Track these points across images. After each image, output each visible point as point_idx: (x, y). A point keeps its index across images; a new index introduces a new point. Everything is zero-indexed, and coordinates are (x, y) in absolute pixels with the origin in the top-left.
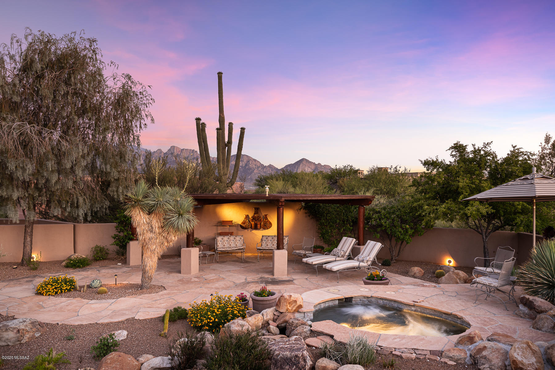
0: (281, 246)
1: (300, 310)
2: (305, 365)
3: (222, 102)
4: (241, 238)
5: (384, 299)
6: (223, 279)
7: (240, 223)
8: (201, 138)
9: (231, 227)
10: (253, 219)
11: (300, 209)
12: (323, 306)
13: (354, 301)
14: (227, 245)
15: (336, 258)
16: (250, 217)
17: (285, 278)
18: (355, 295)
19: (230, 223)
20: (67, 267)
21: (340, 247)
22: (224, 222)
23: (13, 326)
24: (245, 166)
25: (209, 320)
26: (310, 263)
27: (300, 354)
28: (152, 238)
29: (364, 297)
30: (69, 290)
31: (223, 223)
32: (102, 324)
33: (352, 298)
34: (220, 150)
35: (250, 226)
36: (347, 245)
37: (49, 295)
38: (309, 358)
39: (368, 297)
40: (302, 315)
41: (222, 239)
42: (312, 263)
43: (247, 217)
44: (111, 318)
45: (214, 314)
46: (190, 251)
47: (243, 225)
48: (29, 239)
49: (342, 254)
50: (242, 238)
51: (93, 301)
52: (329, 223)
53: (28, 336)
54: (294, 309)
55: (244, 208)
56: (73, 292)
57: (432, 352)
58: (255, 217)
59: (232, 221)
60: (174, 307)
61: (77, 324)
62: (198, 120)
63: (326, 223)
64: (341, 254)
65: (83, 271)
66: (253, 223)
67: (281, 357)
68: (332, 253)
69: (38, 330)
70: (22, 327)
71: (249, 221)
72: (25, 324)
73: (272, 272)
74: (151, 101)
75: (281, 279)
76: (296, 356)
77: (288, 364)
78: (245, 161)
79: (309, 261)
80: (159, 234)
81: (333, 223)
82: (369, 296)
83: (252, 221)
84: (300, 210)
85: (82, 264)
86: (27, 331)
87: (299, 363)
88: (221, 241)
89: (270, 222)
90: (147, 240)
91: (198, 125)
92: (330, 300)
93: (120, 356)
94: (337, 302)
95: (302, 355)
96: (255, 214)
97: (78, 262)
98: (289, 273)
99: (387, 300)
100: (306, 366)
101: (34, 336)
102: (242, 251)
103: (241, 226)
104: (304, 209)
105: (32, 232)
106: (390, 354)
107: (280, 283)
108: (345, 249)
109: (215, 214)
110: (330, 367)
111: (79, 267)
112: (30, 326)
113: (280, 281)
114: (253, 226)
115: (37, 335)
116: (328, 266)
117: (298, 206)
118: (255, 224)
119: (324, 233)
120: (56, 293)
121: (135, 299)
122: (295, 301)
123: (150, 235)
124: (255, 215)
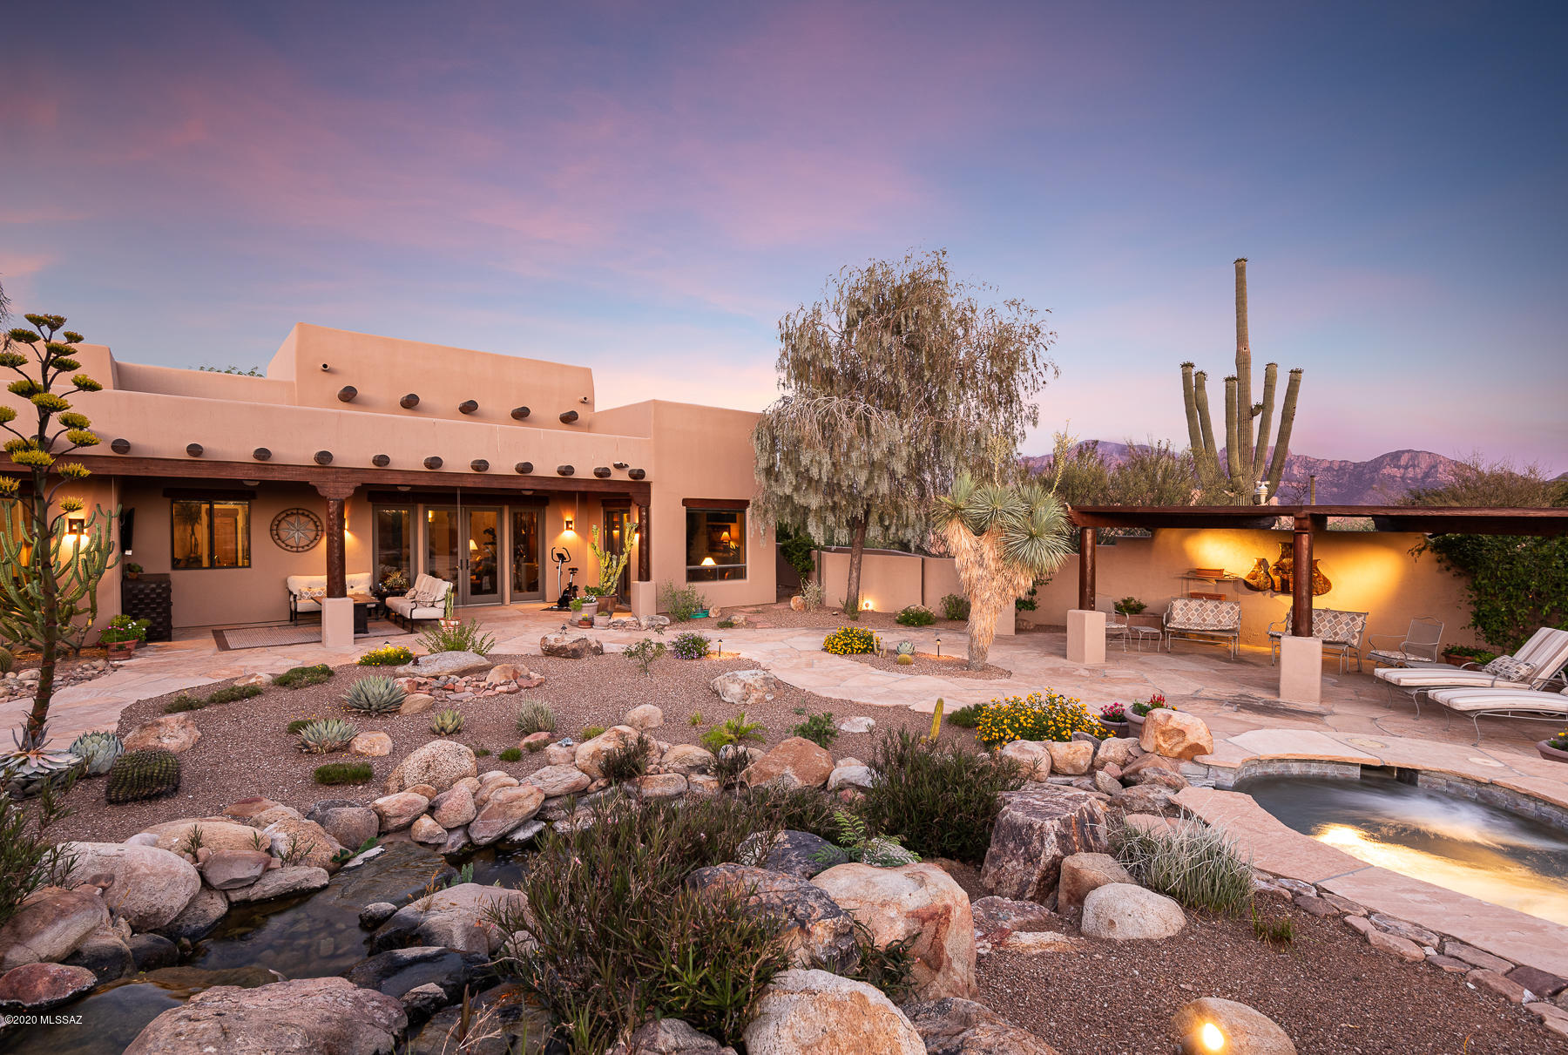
0: (1304, 628)
1: (1198, 758)
2: (1041, 852)
3: (1245, 321)
4: (1232, 608)
5: (1541, 800)
6: (1146, 681)
7: (1243, 576)
8: (1192, 403)
9: (1221, 585)
10: (1278, 569)
11: (1420, 551)
12: (1296, 769)
13: (1422, 781)
14: (1195, 619)
15: (1494, 680)
16: (1271, 563)
17: (1313, 706)
18: (1428, 766)
19: (1218, 575)
20: (899, 622)
21: (1521, 654)
22: (1200, 571)
23: (741, 678)
24: (1423, 478)
25: (1002, 735)
26: (1393, 681)
27: (1037, 822)
28: (982, 578)
29: (1465, 779)
30: (864, 651)
31: (1199, 574)
32: (858, 704)
33: (1416, 771)
34: (1233, 424)
35: (1269, 585)
36: (1550, 650)
37: (836, 653)
38: (1053, 836)
39: (1478, 783)
40: (1203, 771)
41: (1186, 605)
42: (1399, 680)
43: (1262, 563)
44: (875, 699)
45: (1017, 725)
46: (1083, 617)
47: (1251, 581)
48: (855, 574)
49: (1522, 673)
50: (1237, 608)
51: (879, 672)
52: (1503, 588)
53: (756, 696)
54: (1179, 749)
55: (1255, 543)
56: (870, 656)
57: (1521, 974)
58: (1283, 565)
59: (1221, 571)
60: (977, 702)
61: (825, 696)
62: (1187, 366)
63: (1494, 588)
64: (1517, 672)
65: (915, 631)
66: (1277, 578)
67: (1007, 820)
68: (1489, 667)
69: (771, 691)
70: (751, 681)
71: (1268, 574)
72: (756, 677)
73: (1274, 687)
74: (1050, 338)
75: (1292, 707)
76: (1031, 826)
77: (1014, 839)
78: (1423, 466)
79: (1390, 674)
80: (998, 571)
81: (1517, 586)
82: (1483, 781)
83: (1276, 574)
84: (1420, 554)
85: (918, 619)
86: (756, 689)
87: (1031, 843)
88: (1182, 610)
89: (1325, 578)
90: (974, 581)
91: (1186, 378)
92: (1327, 759)
93: (801, 744)
94: (1356, 773)
95: (1040, 828)
96: (1283, 557)
97: (913, 617)
98: (1325, 696)
99: (1552, 804)
100: (1042, 856)
101: (764, 697)
102: (1230, 635)
103: (1246, 583)
104: (1432, 550)
105: (860, 563)
106: (1335, 917)
107: (1281, 713)
108: (1538, 661)
109: (1182, 553)
110: (1091, 877)
111: (913, 624)
112: (761, 682)
113: (1286, 710)
114: (1278, 584)
115: (769, 698)
116: (1441, 696)
117: (1414, 540)
118: (1283, 580)
119: (1484, 615)
120: (845, 652)
121: (941, 681)
122: (1182, 733)
123: (976, 572)
124: (1284, 560)
